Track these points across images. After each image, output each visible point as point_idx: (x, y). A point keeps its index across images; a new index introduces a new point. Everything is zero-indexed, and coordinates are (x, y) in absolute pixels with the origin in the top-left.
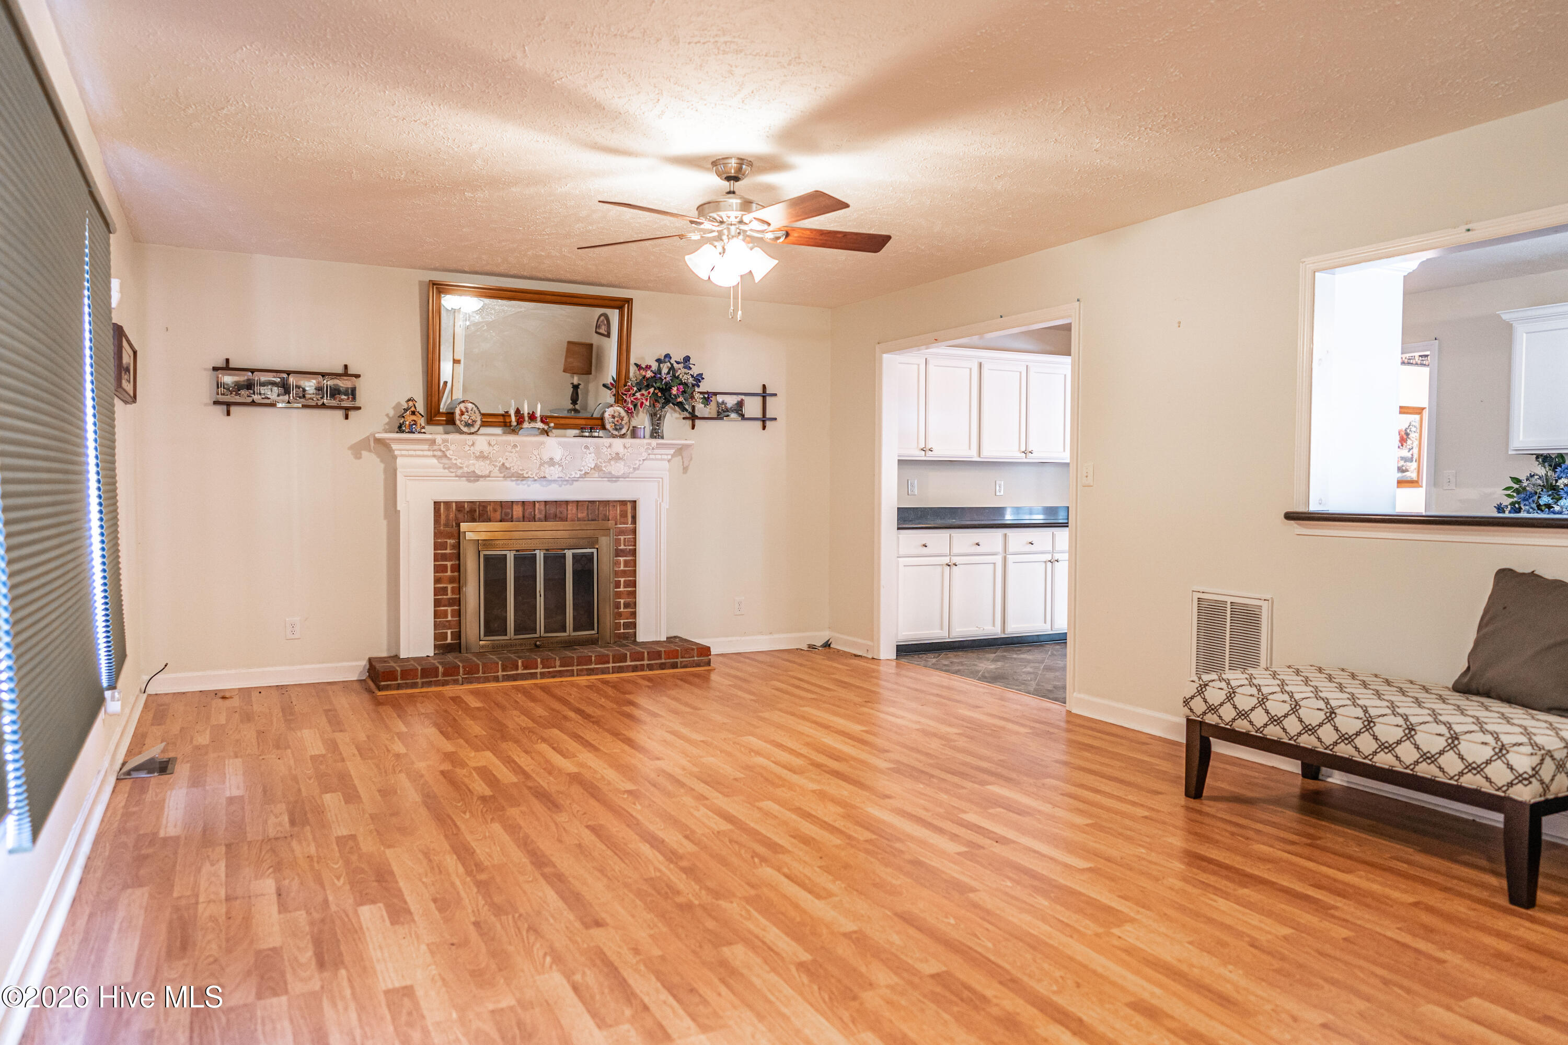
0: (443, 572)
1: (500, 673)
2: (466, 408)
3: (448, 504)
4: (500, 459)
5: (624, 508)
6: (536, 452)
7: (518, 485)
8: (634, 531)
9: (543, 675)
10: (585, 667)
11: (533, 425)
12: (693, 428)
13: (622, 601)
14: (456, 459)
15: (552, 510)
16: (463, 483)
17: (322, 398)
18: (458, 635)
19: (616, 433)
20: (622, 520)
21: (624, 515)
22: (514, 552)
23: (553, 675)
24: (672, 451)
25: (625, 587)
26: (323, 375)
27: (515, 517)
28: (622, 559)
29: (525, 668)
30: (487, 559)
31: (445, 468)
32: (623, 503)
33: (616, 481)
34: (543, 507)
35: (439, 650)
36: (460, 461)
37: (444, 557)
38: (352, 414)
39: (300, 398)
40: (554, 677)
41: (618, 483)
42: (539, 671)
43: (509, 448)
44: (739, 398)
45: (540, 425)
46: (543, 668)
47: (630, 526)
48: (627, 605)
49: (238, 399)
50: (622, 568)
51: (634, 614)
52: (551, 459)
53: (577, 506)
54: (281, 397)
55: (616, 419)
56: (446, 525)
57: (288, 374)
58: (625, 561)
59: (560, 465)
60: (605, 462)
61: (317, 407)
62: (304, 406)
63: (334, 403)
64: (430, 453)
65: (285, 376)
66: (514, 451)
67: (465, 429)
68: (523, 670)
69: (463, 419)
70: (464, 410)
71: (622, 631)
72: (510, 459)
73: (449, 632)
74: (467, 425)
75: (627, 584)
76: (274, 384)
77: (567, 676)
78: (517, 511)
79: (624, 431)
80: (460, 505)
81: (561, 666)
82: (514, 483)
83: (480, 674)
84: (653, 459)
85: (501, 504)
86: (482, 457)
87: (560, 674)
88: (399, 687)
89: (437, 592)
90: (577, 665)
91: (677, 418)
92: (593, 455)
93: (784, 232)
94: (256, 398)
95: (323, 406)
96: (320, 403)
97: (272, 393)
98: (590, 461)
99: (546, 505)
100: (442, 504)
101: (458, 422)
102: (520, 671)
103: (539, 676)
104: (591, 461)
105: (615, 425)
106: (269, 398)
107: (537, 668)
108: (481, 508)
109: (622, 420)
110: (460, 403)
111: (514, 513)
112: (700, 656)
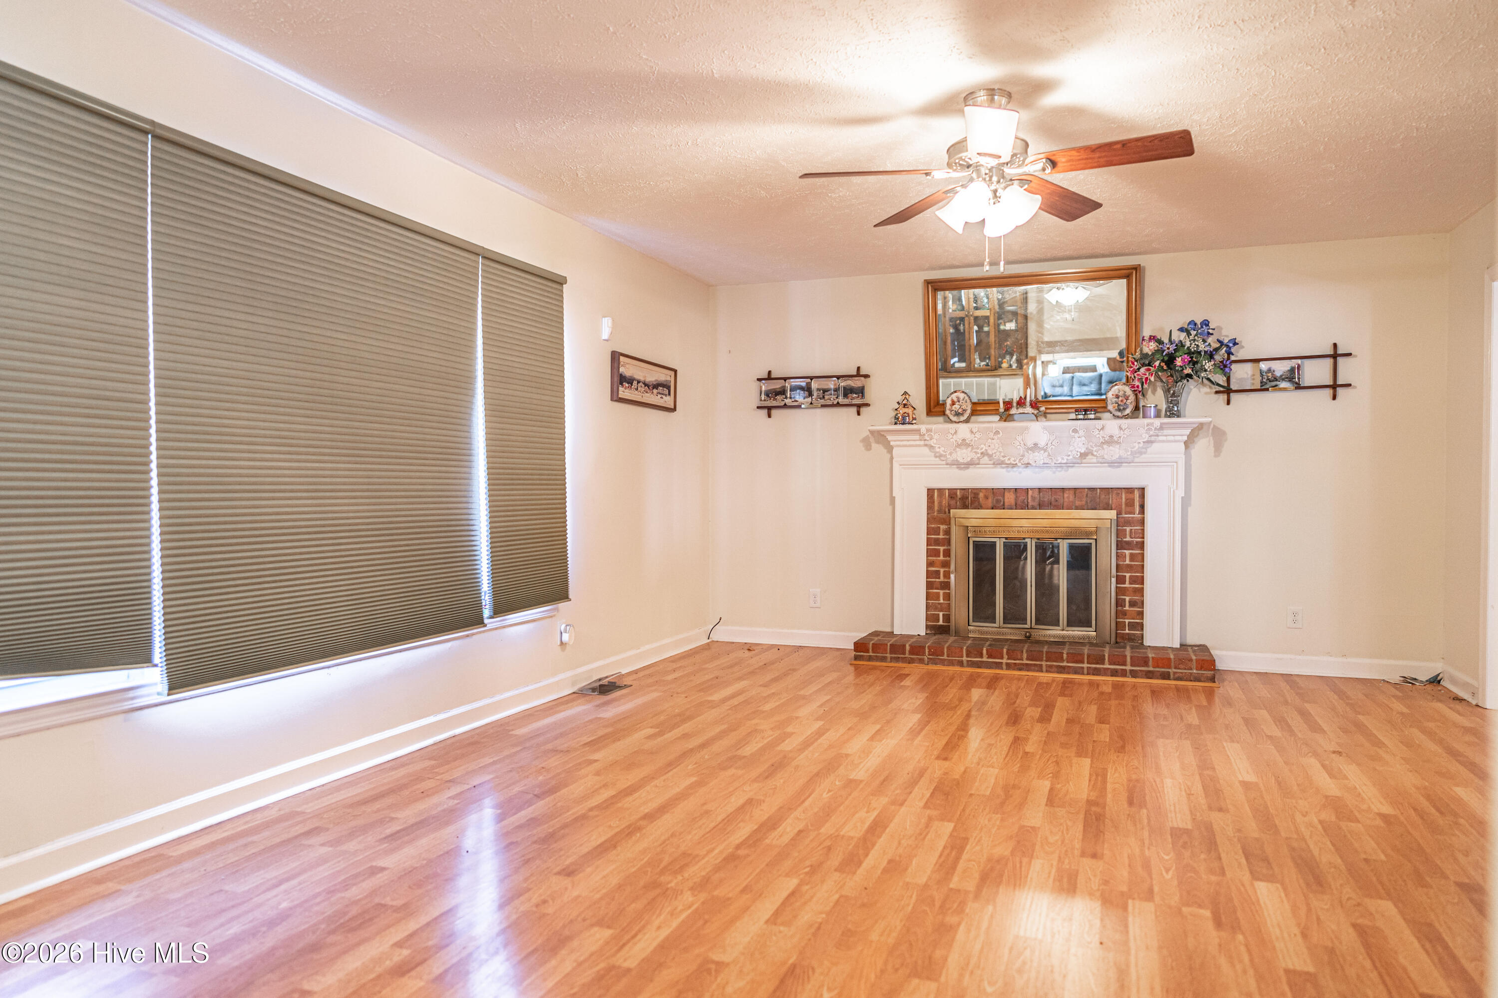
0: (935, 556)
1: (965, 659)
2: (958, 398)
3: (941, 491)
4: (982, 446)
5: (1131, 496)
6: (1019, 438)
7: (1009, 472)
8: (1142, 522)
9: (1009, 666)
10: (1055, 664)
11: (1021, 410)
12: (1228, 403)
13: (1127, 599)
14: (939, 448)
15: (1047, 498)
16: (954, 471)
17: (837, 398)
18: (947, 618)
19: (1119, 414)
20: (1129, 509)
21: (1130, 503)
22: (1004, 540)
23: (1020, 668)
24: (1188, 432)
25: (1130, 583)
26: (838, 377)
27: (1006, 504)
28: (1127, 552)
29: (990, 656)
30: (977, 545)
31: (936, 457)
32: (1130, 490)
33: (1119, 467)
34: (1036, 494)
35: (931, 630)
36: (943, 449)
37: (937, 542)
38: (863, 410)
39: (820, 399)
40: (1020, 670)
41: (1121, 468)
42: (1004, 661)
43: (991, 435)
44: (1294, 363)
45: (1029, 409)
46: (1008, 659)
47: (1137, 515)
48: (1133, 604)
49: (774, 403)
50: (1127, 562)
51: (1141, 614)
52: (1036, 445)
53: (1075, 494)
54: (806, 400)
55: (1120, 399)
56: (939, 511)
57: (811, 380)
58: (1131, 555)
59: (1045, 451)
60: (1096, 445)
61: (833, 406)
62: (823, 406)
63: (846, 401)
64: (922, 443)
65: (809, 380)
66: (996, 437)
67: (954, 419)
68: (988, 658)
69: (953, 409)
70: (955, 399)
71: (1127, 631)
72: (992, 446)
73: (941, 614)
74: (957, 414)
75: (1133, 580)
76: (802, 388)
77: (1034, 671)
78: (1010, 498)
79: (1128, 411)
80: (952, 492)
81: (1027, 659)
82: (1004, 470)
83: (945, 657)
84: (1163, 441)
85: (993, 491)
86: (964, 444)
87: (1028, 667)
88: (870, 659)
89: (929, 574)
90: (1046, 661)
91: (1206, 393)
92: (1083, 438)
93: (1044, 160)
94: (788, 401)
95: (838, 405)
96: (835, 402)
97: (799, 397)
98: (1079, 445)
99: (1039, 492)
100: (936, 491)
101: (948, 412)
102: (985, 659)
103: (1004, 667)
104: (1081, 445)
105: (1119, 405)
106: (797, 401)
107: (1002, 658)
108: (972, 495)
109: (1127, 400)
110: (952, 393)
111: (1006, 500)
112: (1201, 669)
